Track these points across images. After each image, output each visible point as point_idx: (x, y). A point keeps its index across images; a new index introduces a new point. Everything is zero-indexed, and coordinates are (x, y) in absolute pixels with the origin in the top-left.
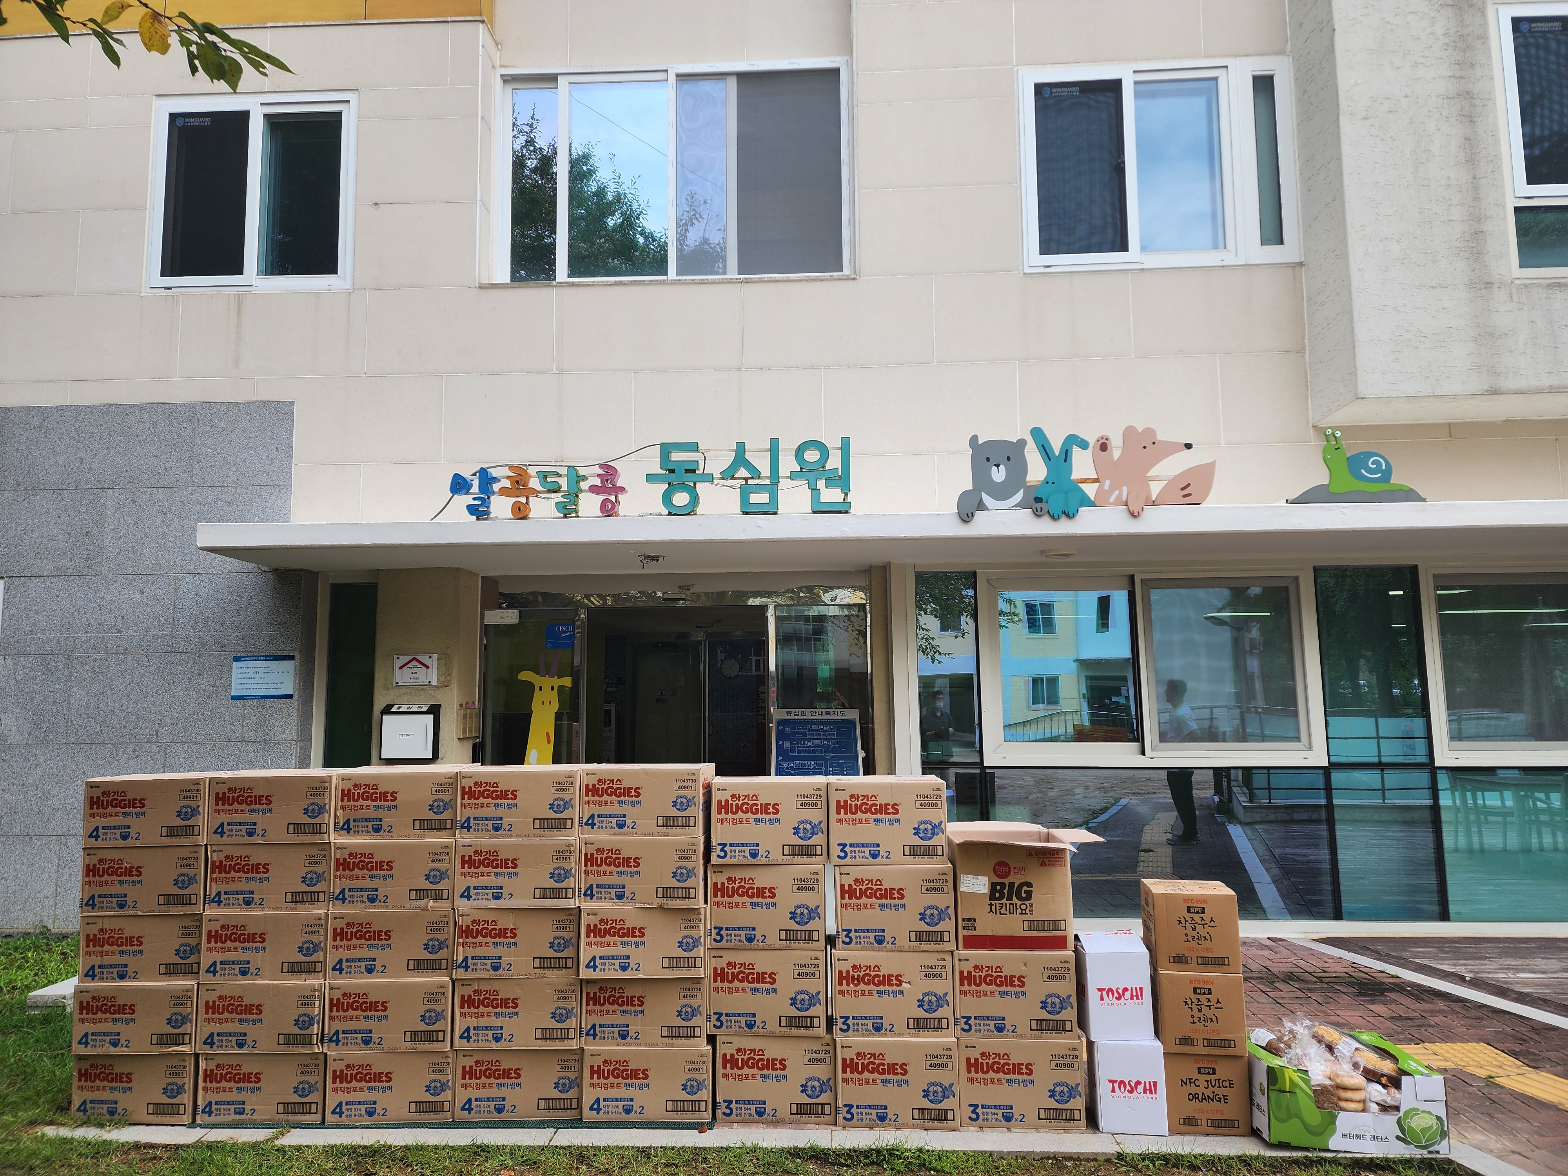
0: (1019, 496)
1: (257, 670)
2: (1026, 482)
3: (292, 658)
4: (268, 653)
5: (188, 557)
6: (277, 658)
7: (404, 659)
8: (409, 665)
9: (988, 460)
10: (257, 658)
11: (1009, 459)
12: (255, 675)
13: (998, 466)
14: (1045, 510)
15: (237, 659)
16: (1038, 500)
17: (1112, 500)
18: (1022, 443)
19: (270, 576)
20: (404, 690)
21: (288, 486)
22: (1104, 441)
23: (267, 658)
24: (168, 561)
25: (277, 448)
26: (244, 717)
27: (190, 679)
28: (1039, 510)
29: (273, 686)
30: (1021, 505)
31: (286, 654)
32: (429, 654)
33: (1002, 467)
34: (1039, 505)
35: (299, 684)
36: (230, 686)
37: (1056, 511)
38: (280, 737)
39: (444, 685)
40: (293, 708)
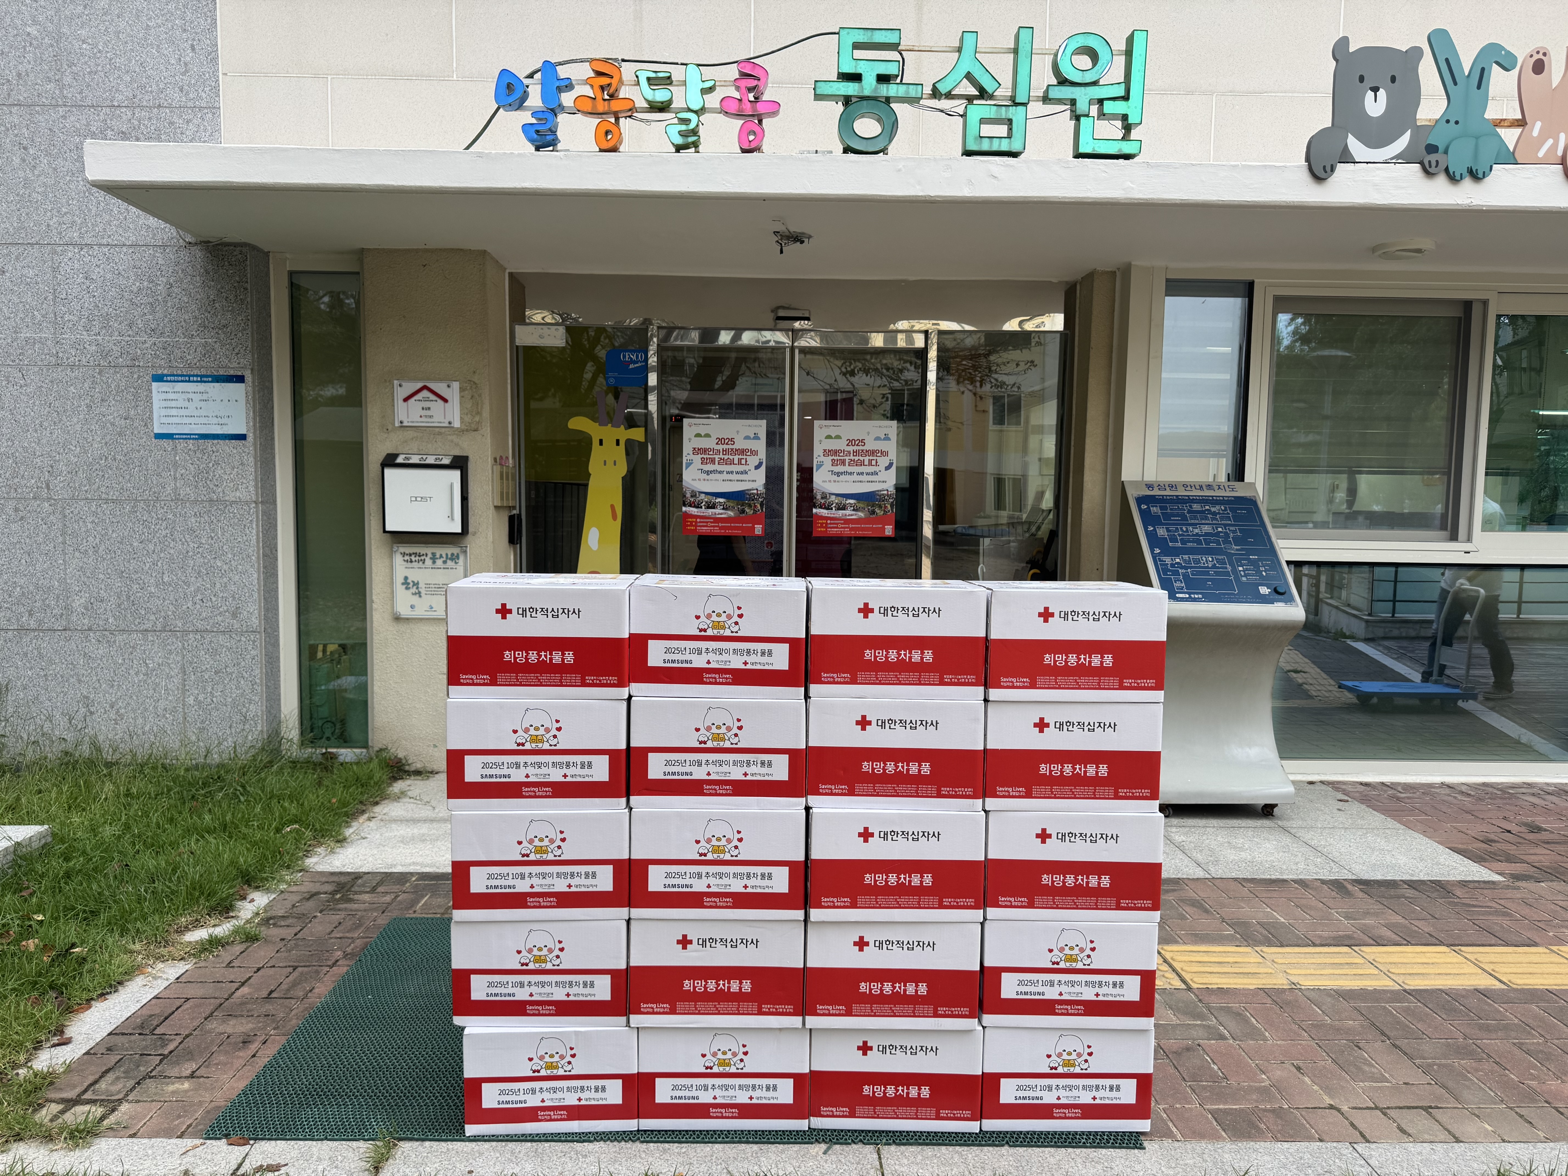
0: (1402, 143)
1: (191, 396)
2: (1416, 120)
3: (240, 379)
4: (203, 372)
5: (68, 219)
6: (218, 379)
7: (411, 387)
8: (419, 396)
9: (1362, 79)
10: (187, 378)
11: (1393, 79)
12: (186, 404)
13: (1375, 90)
14: (1442, 166)
15: (159, 378)
16: (1432, 149)
17: (1541, 154)
18: (1415, 53)
19: (198, 252)
20: (410, 434)
21: (214, 109)
22: (1540, 56)
23: (203, 379)
24: (37, 224)
25: (192, 47)
26: (175, 465)
27: (89, 407)
28: (1434, 164)
29: (215, 421)
30: (1405, 158)
31: (232, 373)
32: (448, 379)
33: (1382, 93)
34: (1433, 158)
35: (254, 419)
36: (151, 418)
37: (1457, 168)
38: (231, 496)
39: (470, 428)
40: (247, 452)
